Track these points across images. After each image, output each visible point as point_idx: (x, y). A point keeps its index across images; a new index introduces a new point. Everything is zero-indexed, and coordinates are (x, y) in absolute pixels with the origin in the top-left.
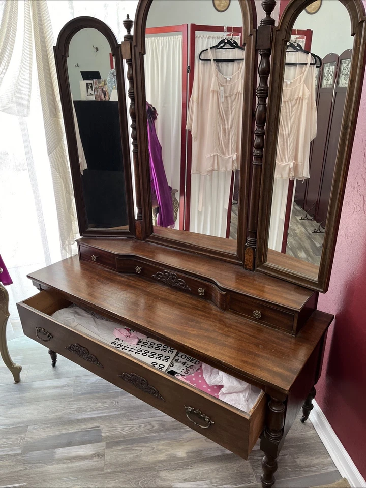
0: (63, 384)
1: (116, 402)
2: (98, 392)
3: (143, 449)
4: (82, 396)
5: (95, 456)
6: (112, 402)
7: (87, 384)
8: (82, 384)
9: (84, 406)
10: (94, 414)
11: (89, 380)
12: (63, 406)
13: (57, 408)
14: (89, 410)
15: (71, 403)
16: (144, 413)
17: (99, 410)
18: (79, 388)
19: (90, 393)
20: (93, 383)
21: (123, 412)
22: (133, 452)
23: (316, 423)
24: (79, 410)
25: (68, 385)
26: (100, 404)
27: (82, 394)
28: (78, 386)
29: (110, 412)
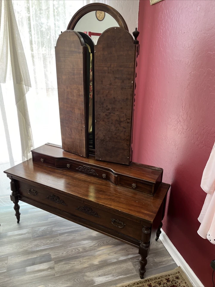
0: (25, 232)
1: (57, 239)
2: (46, 235)
3: (75, 262)
4: (37, 238)
5: (49, 269)
6: (55, 240)
7: (39, 231)
8: (36, 231)
9: (39, 243)
10: (46, 247)
11: (40, 229)
12: (27, 244)
13: (24, 245)
14: (42, 245)
15: (31, 242)
16: (73, 244)
17: (48, 244)
18: (35, 234)
19: (42, 236)
20: (43, 230)
21: (61, 244)
22: (70, 265)
23: (163, 240)
24: (37, 246)
25: (28, 233)
26: (48, 241)
27: (37, 237)
28: (34, 233)
29: (54, 245)
